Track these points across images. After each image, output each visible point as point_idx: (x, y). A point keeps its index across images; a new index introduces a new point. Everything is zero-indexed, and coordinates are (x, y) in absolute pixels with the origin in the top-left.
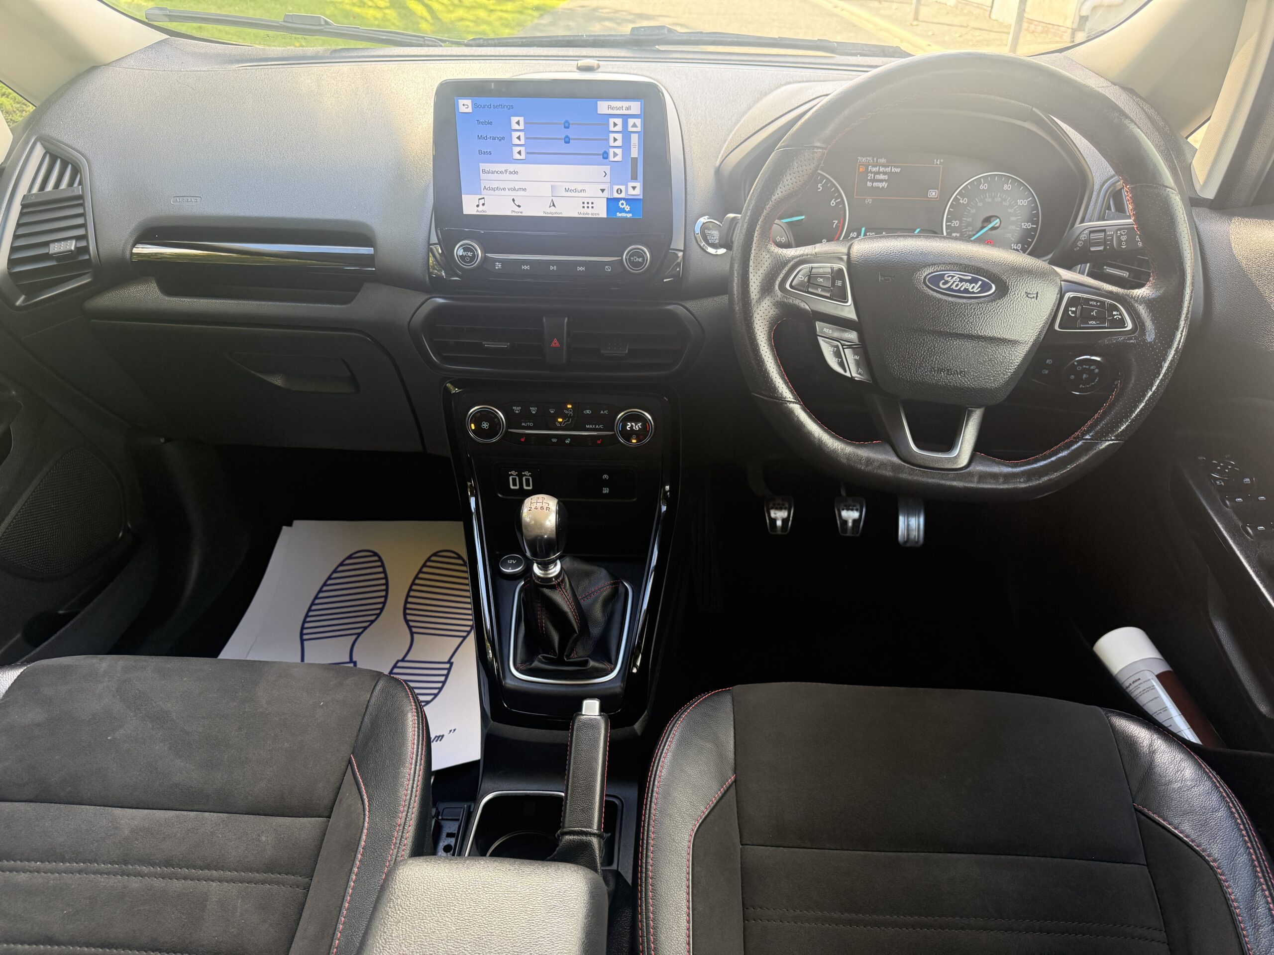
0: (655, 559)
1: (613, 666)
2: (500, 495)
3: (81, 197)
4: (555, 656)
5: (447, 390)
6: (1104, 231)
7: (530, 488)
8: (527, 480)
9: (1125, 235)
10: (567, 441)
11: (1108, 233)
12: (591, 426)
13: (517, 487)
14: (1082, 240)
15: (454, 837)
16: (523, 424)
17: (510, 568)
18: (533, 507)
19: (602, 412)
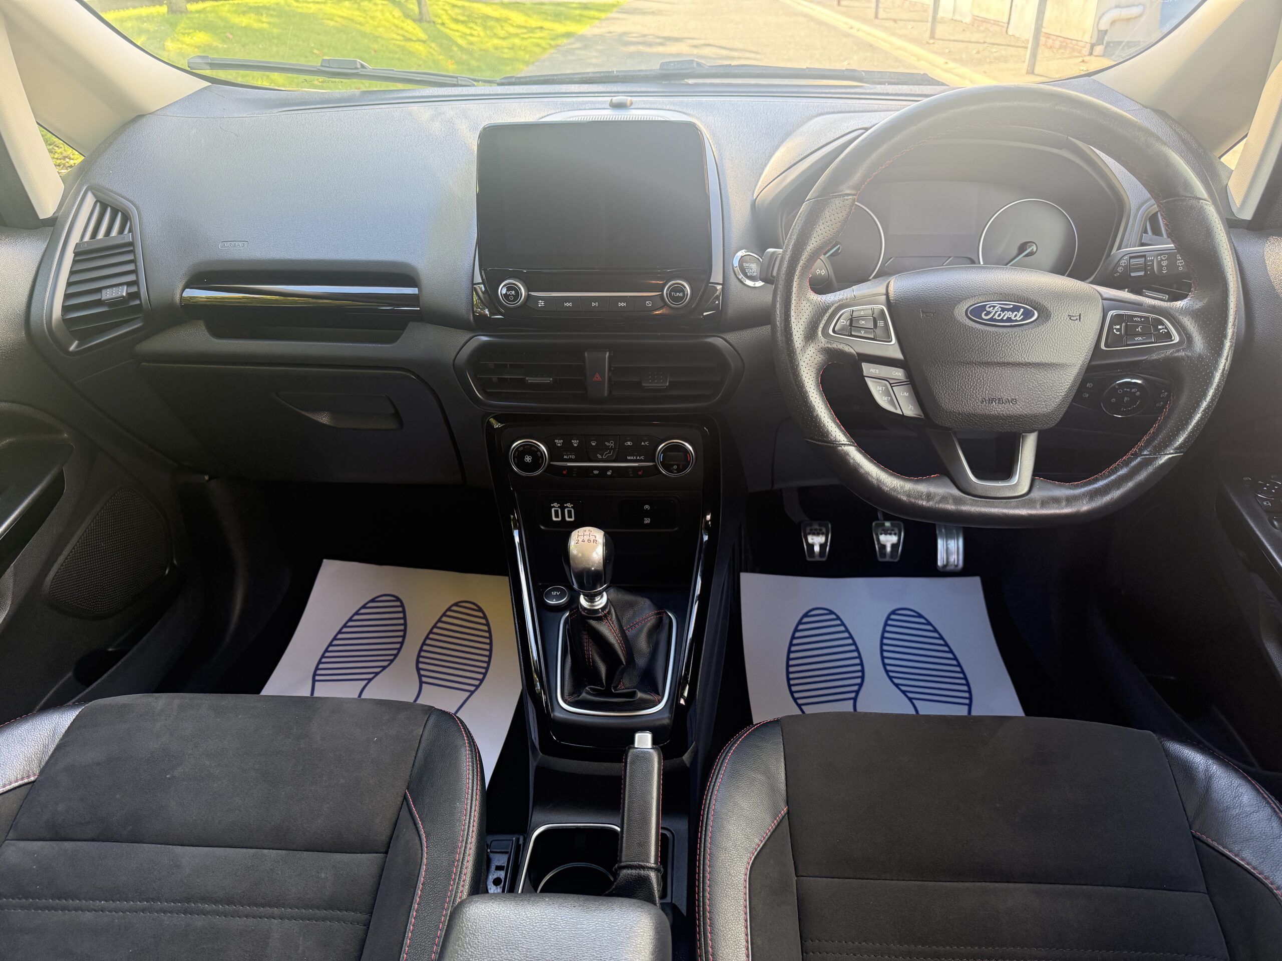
0: (698, 589)
1: (660, 697)
2: (542, 527)
3: (131, 244)
4: (603, 687)
5: (490, 425)
6: (1144, 256)
7: (572, 519)
8: (569, 512)
9: (1165, 260)
10: (609, 473)
11: (1148, 259)
12: (632, 458)
13: (559, 519)
14: (1122, 266)
15: (503, 870)
16: (565, 457)
17: (554, 600)
18: (580, 540)
19: (643, 444)
